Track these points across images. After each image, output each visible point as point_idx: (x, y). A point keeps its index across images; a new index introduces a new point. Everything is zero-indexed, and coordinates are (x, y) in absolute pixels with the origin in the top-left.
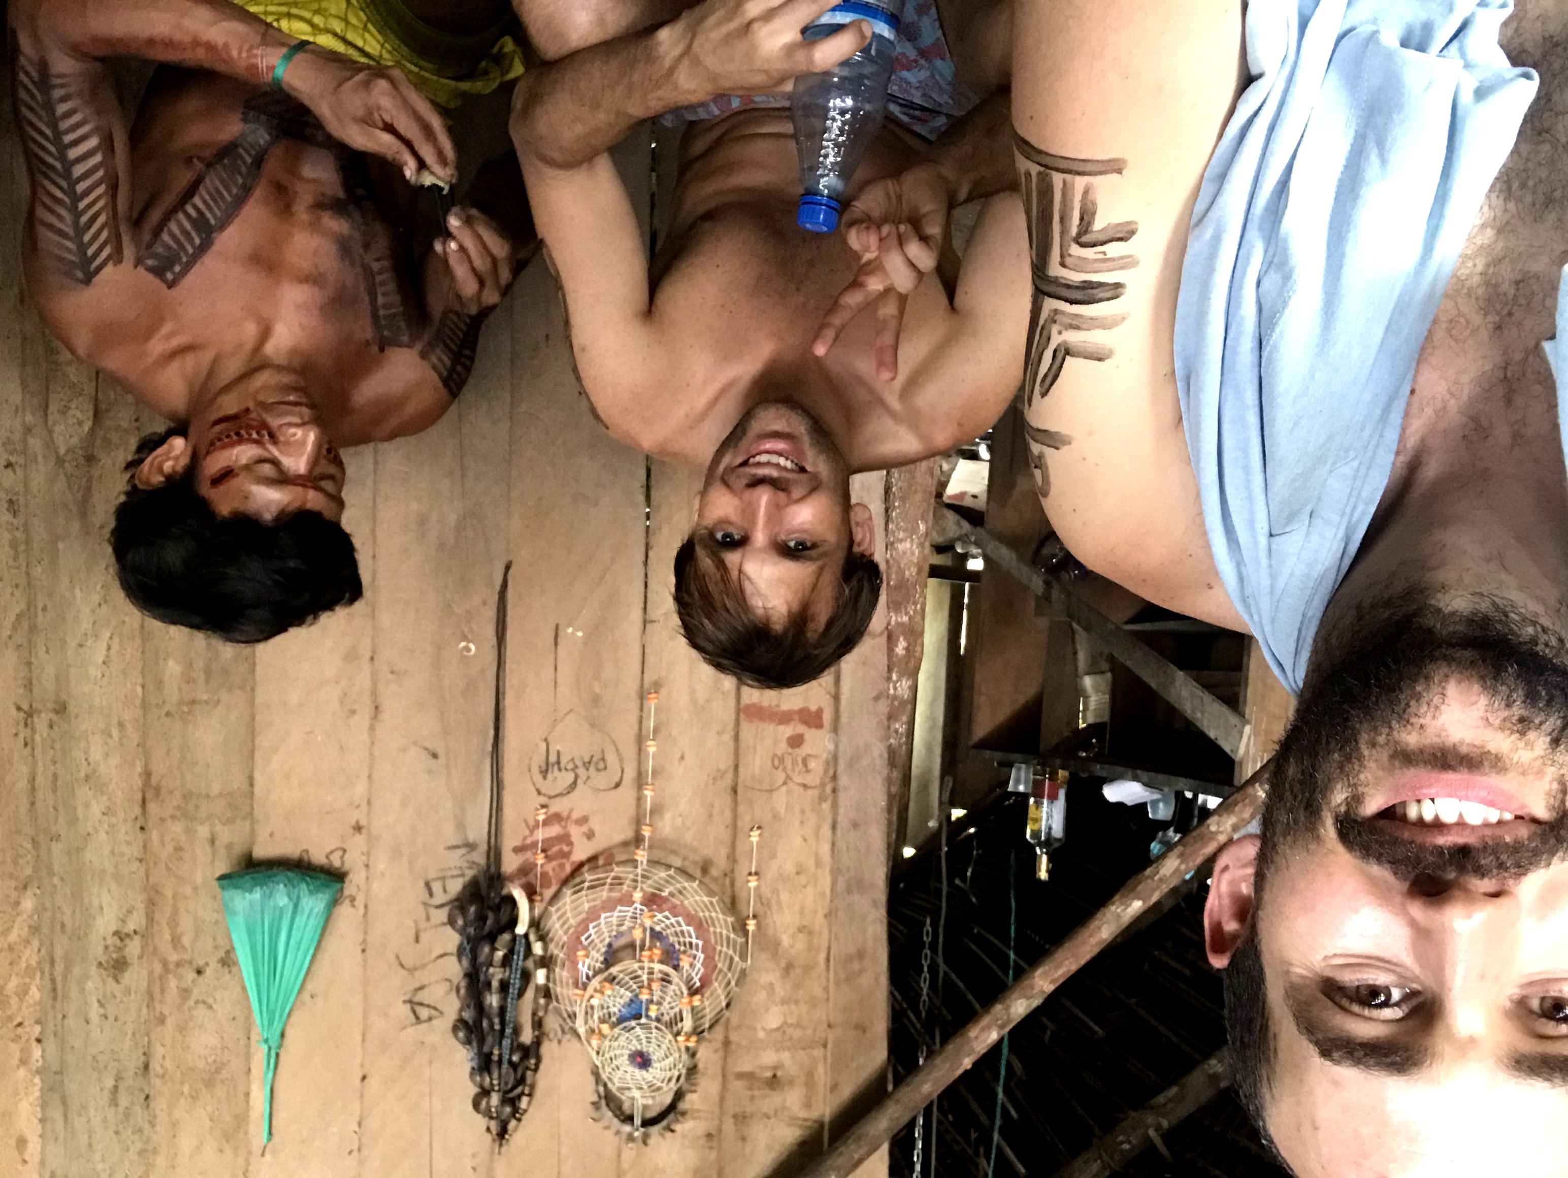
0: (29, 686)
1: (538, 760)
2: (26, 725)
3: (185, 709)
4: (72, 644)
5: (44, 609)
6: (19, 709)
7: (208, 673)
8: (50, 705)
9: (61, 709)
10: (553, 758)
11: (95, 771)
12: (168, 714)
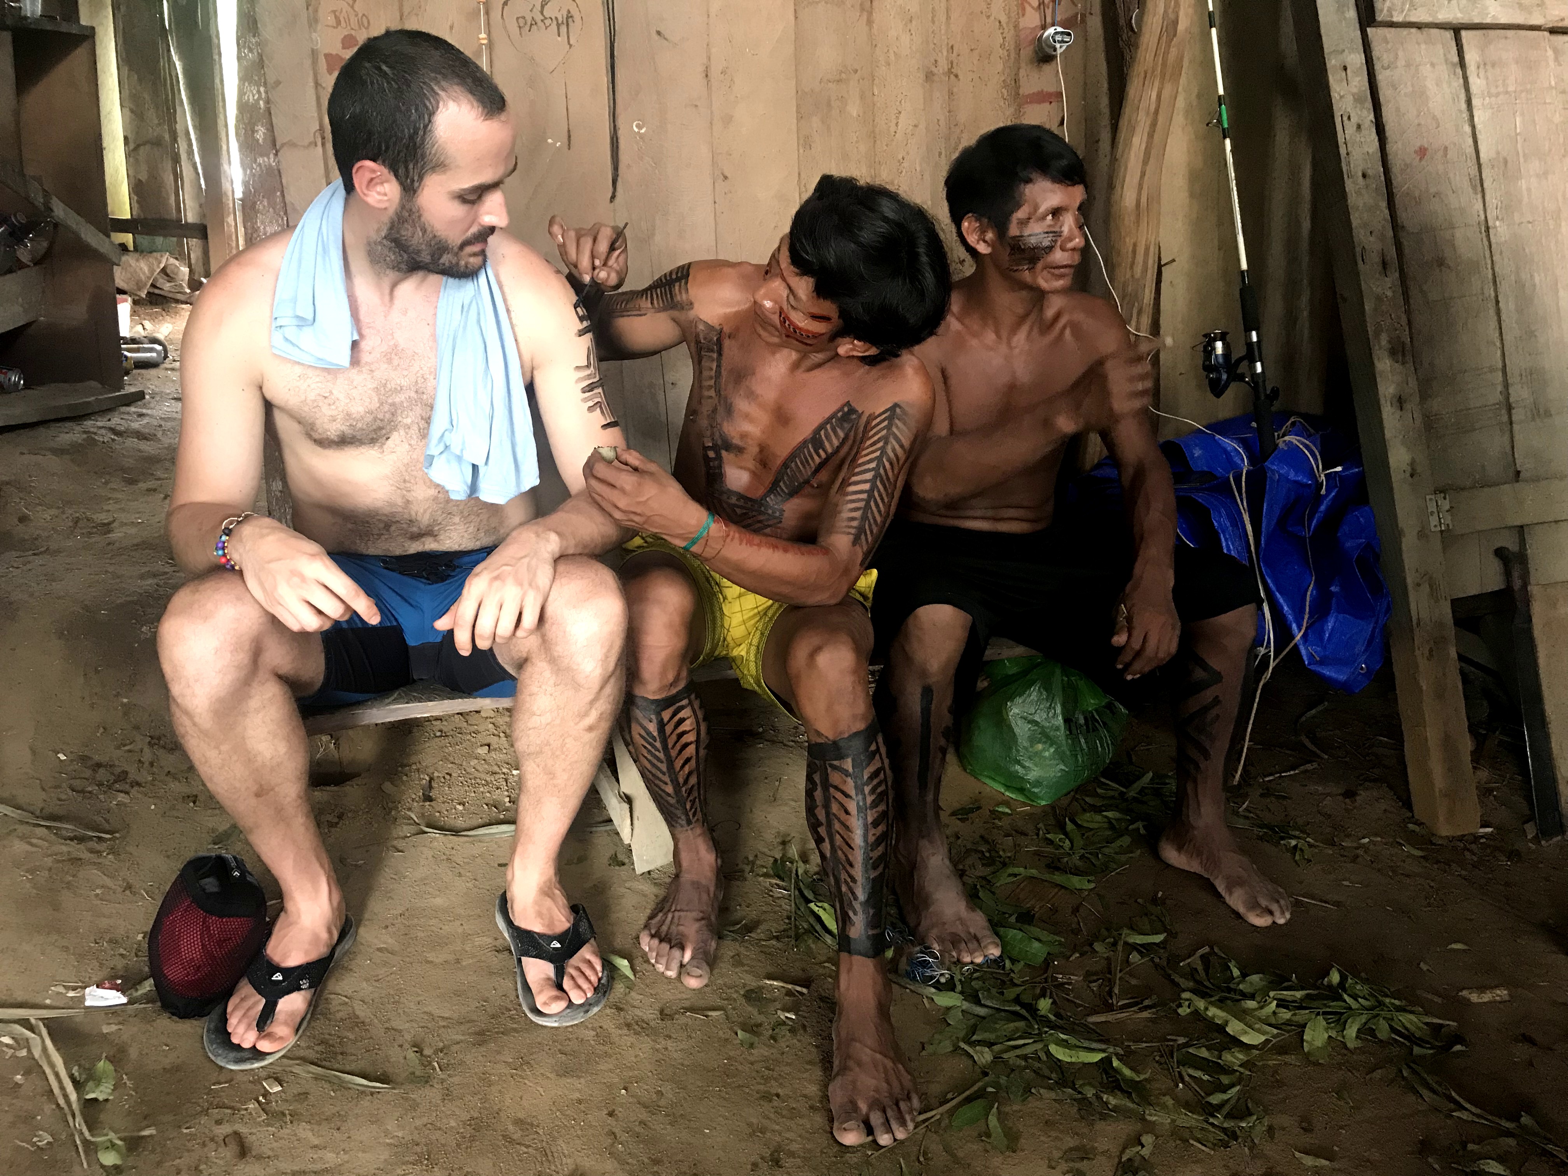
0: (951, 93)
1: (575, 27)
2: (952, 63)
3: (843, 75)
4: (922, 126)
5: (940, 154)
6: (956, 76)
7: (829, 104)
8: (936, 78)
9: (929, 76)
10: (563, 29)
11: (906, 25)
12: (856, 71)
